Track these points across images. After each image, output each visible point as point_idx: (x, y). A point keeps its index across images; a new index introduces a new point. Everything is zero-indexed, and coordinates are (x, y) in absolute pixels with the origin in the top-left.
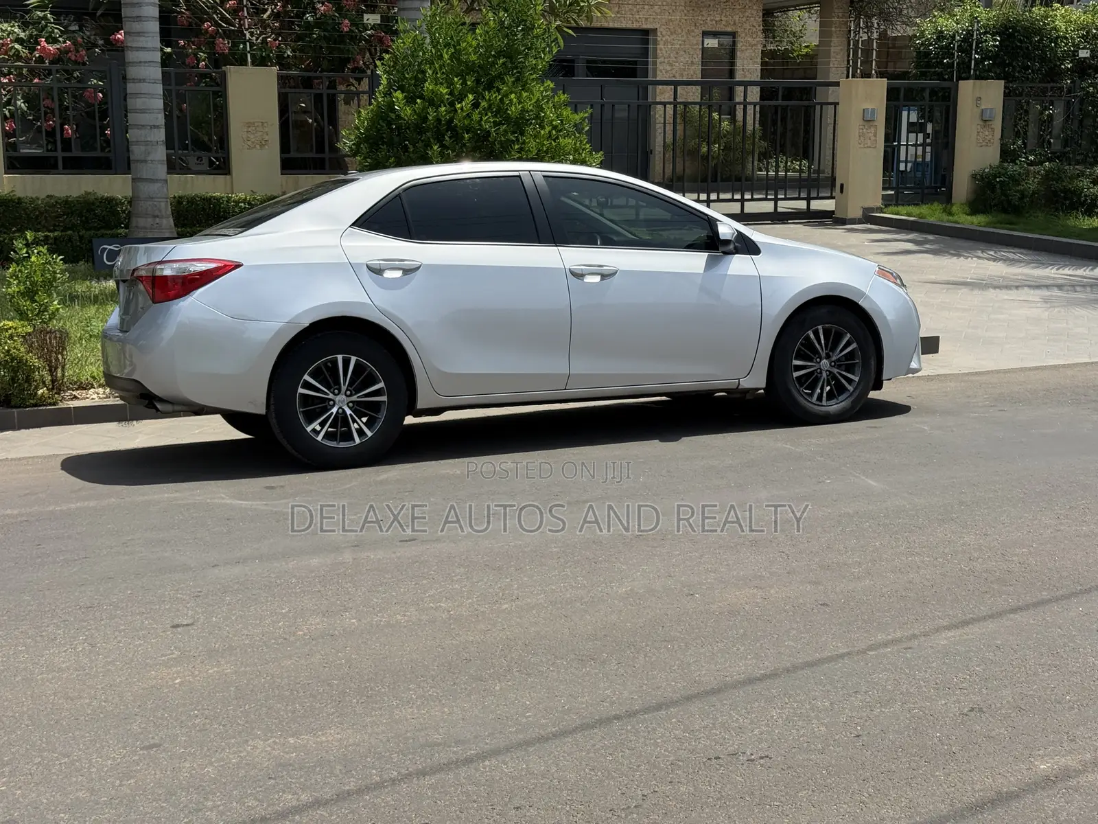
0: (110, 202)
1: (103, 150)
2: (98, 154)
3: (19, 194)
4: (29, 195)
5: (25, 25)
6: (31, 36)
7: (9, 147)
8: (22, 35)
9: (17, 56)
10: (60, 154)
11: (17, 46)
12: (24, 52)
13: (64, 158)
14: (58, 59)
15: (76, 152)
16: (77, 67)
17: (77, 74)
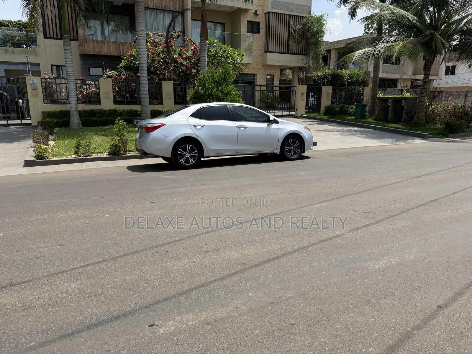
0: (137, 111)
1: (135, 99)
2: (134, 100)
3: (117, 109)
4: (119, 109)
5: (118, 72)
6: (119, 74)
7: (114, 98)
8: (117, 74)
9: (116, 78)
10: (125, 100)
11: (116, 76)
12: (118, 78)
13: (126, 101)
14: (125, 79)
15: (129, 100)
16: (129, 81)
17: (129, 82)
